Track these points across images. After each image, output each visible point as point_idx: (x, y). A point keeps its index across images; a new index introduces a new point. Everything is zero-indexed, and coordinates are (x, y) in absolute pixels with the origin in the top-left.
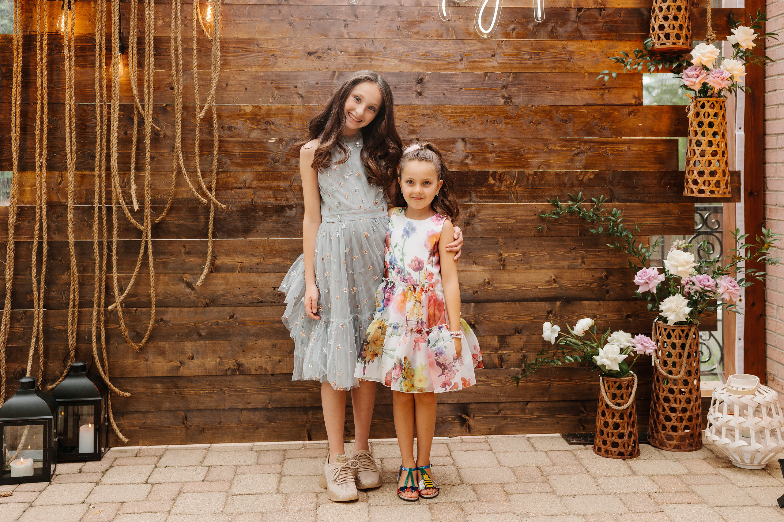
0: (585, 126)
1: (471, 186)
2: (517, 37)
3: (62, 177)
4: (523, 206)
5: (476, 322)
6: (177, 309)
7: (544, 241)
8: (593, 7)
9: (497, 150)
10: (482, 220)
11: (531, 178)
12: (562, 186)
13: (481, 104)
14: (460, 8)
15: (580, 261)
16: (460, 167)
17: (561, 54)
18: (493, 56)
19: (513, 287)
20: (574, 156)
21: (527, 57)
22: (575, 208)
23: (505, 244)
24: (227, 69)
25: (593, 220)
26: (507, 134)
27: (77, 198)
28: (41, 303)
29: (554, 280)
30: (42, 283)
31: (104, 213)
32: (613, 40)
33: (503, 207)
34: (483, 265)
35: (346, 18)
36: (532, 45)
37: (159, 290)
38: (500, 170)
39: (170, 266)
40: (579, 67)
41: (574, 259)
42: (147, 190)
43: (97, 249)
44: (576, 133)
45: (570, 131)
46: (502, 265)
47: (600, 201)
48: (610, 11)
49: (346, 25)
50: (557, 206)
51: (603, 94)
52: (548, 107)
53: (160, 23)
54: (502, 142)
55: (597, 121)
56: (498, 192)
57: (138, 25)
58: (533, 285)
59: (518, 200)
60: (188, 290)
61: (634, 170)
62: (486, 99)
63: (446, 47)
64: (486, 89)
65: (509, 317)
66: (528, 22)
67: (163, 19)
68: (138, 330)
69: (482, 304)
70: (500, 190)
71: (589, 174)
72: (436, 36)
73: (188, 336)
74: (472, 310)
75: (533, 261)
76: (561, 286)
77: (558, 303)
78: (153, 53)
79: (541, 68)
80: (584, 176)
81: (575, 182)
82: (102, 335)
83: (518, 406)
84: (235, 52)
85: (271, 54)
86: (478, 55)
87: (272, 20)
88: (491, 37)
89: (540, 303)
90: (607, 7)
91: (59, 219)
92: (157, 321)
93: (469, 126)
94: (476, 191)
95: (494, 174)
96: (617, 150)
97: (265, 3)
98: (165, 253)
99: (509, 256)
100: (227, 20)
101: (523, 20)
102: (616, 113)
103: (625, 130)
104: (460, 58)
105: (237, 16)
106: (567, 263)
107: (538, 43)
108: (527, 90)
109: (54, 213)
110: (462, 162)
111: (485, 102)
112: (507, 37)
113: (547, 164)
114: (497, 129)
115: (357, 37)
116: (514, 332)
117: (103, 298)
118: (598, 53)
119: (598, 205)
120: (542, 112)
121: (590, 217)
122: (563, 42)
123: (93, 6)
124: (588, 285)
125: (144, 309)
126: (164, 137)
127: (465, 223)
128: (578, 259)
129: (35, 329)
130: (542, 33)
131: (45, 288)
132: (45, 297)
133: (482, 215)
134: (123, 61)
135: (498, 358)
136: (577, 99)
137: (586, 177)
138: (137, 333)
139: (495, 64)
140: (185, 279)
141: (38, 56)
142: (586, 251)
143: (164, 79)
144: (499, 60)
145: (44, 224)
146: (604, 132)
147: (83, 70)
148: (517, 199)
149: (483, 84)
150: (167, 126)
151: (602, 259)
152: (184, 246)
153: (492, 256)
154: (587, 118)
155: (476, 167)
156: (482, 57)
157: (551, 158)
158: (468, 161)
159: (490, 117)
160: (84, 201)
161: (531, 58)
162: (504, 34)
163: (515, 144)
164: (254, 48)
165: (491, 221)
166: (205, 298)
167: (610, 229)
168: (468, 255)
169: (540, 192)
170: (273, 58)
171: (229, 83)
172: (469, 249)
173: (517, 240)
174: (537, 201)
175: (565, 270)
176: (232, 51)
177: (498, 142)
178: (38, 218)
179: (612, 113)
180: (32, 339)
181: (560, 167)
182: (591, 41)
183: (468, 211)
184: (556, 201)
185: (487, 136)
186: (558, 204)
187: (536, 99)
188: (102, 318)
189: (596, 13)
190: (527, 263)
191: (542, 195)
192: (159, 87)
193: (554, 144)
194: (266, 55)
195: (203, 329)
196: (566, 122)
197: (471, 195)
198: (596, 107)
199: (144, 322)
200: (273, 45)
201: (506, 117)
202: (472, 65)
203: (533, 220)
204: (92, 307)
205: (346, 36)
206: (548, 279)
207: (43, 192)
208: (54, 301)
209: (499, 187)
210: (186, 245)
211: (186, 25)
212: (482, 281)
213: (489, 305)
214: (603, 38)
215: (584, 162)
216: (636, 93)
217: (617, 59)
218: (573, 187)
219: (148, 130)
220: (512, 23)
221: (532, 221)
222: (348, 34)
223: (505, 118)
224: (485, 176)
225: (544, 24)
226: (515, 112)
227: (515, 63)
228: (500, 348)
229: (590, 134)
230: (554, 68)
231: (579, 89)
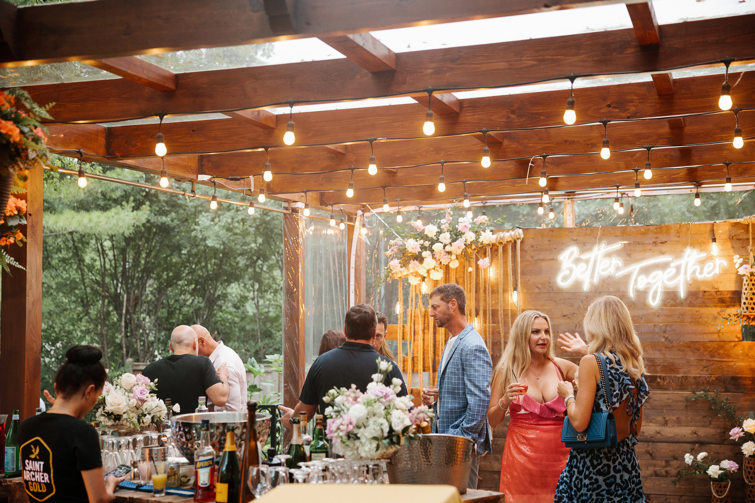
0: (709, 352)
2: (671, 306)
4: (676, 393)
7: (689, 412)
8: (712, 290)
9: (662, 364)
10: (655, 401)
11: (680, 379)
12: (697, 383)
13: (652, 341)
14: (640, 293)
17: (695, 315)
18: (659, 316)
19: (672, 435)
20: (704, 368)
23: (667, 412)
26: (667, 356)
29: (694, 432)
32: (723, 307)
33: (665, 394)
34: (656, 423)
36: (679, 311)
38: (663, 375)
40: (705, 321)
41: (705, 422)
44: (704, 356)
45: (701, 354)
46: (665, 423)
47: (719, 392)
48: (721, 293)
50: (695, 394)
51: (719, 336)
52: (688, 343)
54: (664, 360)
55: (716, 350)
56: (662, 386)
57: (484, 304)
58: (683, 435)
59: (673, 390)
62: (656, 338)
63: (635, 311)
64: (656, 333)
65: (670, 451)
66: (677, 299)
69: (655, 443)
70: (664, 385)
71: (712, 378)
74: (650, 446)
75: (683, 422)
76: (698, 436)
77: (697, 445)
78: (491, 317)
79: (684, 322)
80: (710, 379)
81: (705, 382)
83: (676, 497)
86: (651, 315)
87: (546, 300)
88: (657, 307)
89: (686, 444)
95: (660, 377)
96: (728, 365)
97: (543, 292)
99: (669, 419)
101: (673, 298)
103: (732, 355)
104: (641, 317)
105: (529, 298)
106: (702, 424)
107: (683, 309)
108: (676, 333)
111: (656, 340)
113: (689, 372)
114: (661, 354)
116: (672, 459)
118: (716, 314)
119: (717, 394)
120: (686, 345)
122: (696, 309)
124: (713, 436)
128: (707, 422)
133: (655, 398)
135: (665, 472)
136: (705, 338)
139: (659, 320)
142: (711, 418)
143: (495, 329)
149: (653, 331)
151: (721, 423)
153: (660, 419)
154: (710, 348)
156: (652, 317)
157: (691, 369)
159: (657, 348)
161: (679, 317)
162: (663, 305)
163: (671, 361)
165: (659, 401)
169: (685, 386)
173: (674, 411)
174: (684, 391)
175: (700, 428)
177: (662, 360)
179: (724, 346)
181: (696, 374)
182: (712, 308)
184: (695, 391)
185: (656, 357)
187: (682, 338)
189: (714, 294)
190: (679, 423)
191: (687, 388)
192: (494, 333)
193: (692, 362)
196: (698, 350)
198: (716, 342)
201: (666, 347)
202: (648, 321)
205: (582, 307)
206: (691, 432)
209: (663, 383)
211: (506, 304)
213: (659, 444)
214: (718, 306)
215: (709, 372)
216: (738, 335)
218: (704, 384)
220: (668, 299)
221: (681, 401)
224: (655, 378)
225: (686, 299)
226: (670, 345)
227: (670, 320)
228: (666, 467)
229: (712, 357)
230: (691, 322)
231: (705, 333)
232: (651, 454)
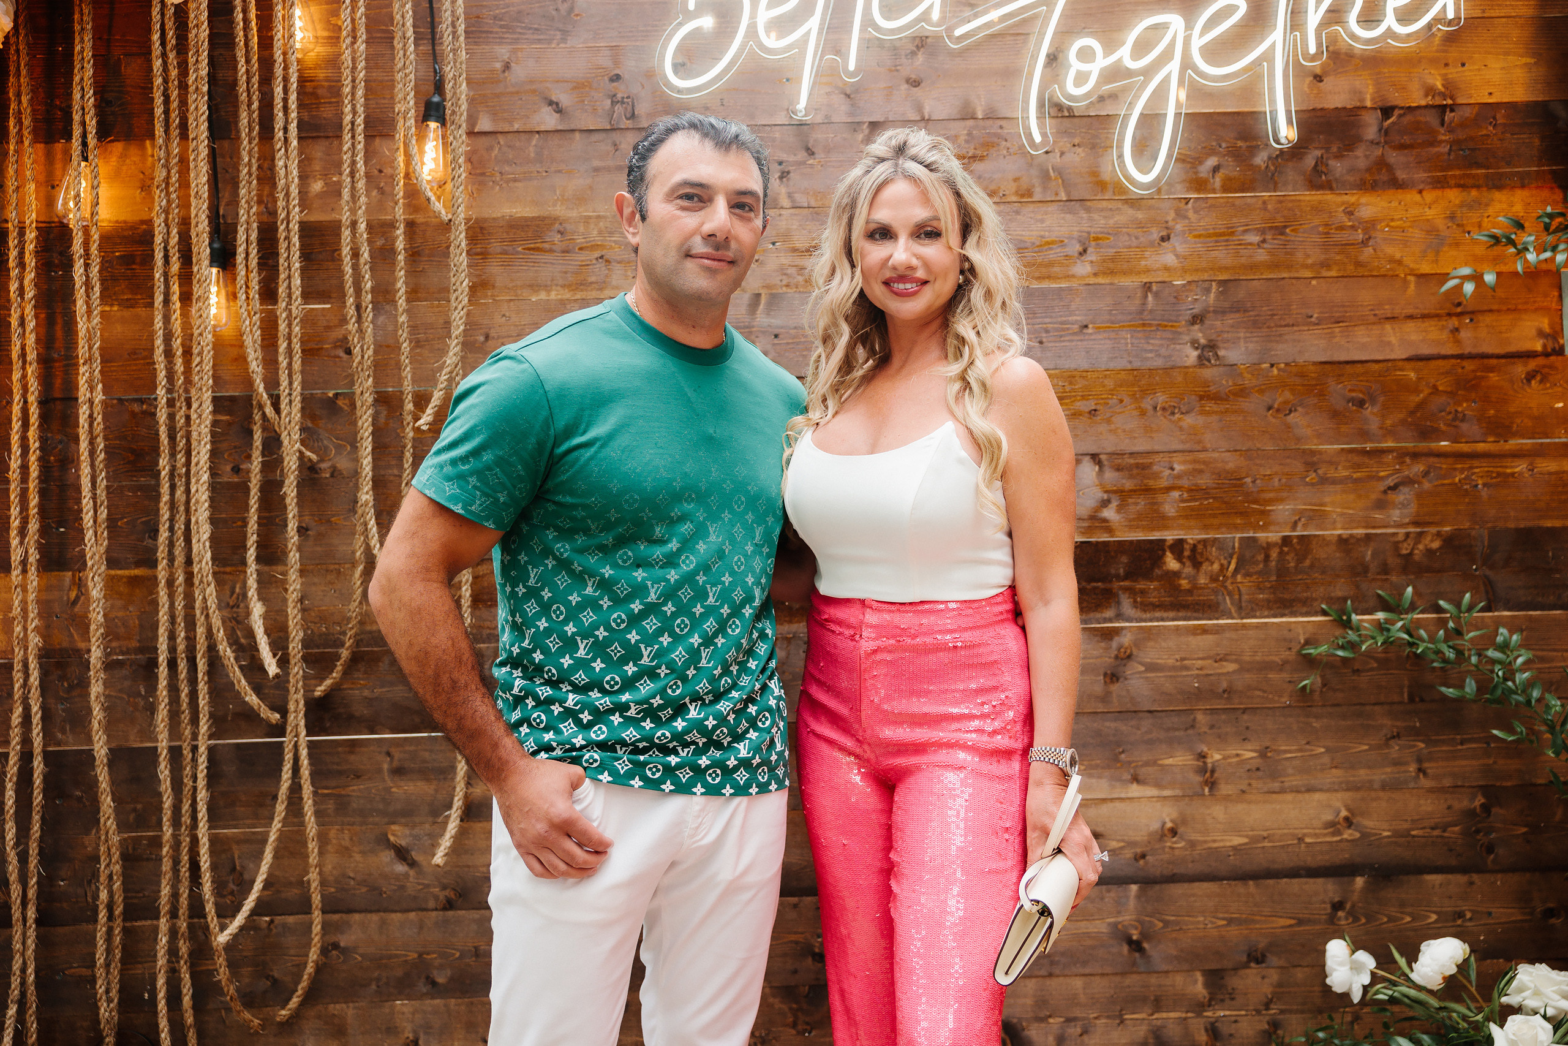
0: (1412, 413)
1: (1119, 578)
2: (1225, 189)
3: (79, 587)
4: (1257, 627)
5: (1146, 936)
6: (375, 917)
7: (1317, 717)
8: (1423, 103)
9: (1185, 482)
10: (1151, 668)
11: (1274, 554)
12: (1358, 571)
13: (1137, 364)
14: (1076, 120)
15: (1412, 768)
16: (1089, 530)
17: (1341, 228)
18: (1165, 239)
19: (1237, 841)
20: (1385, 492)
21: (1254, 238)
22: (1397, 630)
23: (1212, 727)
24: (486, 297)
25: (1445, 660)
26: (1209, 438)
27: (117, 637)
28: (31, 913)
29: (1346, 819)
30: (33, 862)
31: (183, 676)
32: (1478, 187)
33: (1204, 630)
34: (1158, 785)
35: (784, 156)
36: (1265, 209)
37: (328, 868)
38: (1192, 536)
39: (355, 805)
40: (1392, 260)
41: (1396, 763)
42: (293, 615)
43: (167, 772)
44: (1389, 433)
45: (1374, 425)
46: (1206, 783)
47: (1464, 607)
48: (1467, 113)
49: (784, 175)
50: (1347, 625)
51: (1457, 330)
52: (1312, 368)
53: (317, 186)
54: (1195, 461)
55: (1443, 399)
56: (1190, 592)
57: (259, 196)
58: (1293, 835)
59: (1243, 611)
60: (401, 868)
61: (1549, 524)
62: (1151, 351)
63: (1042, 221)
64: (1150, 325)
65: (1230, 921)
66: (1253, 150)
67: (325, 176)
68: (276, 975)
69: (1157, 887)
70: (1195, 587)
71: (1429, 538)
72: (1017, 193)
73: (404, 986)
74: (1132, 903)
75: (1290, 771)
76: (1364, 835)
77: (1360, 881)
78: (297, 265)
79: (1289, 267)
80: (1416, 544)
81: (1393, 561)
82: (185, 991)
84: (505, 253)
85: (597, 254)
86: (1126, 238)
87: (596, 170)
88: (1159, 191)
89: (1311, 880)
90: (1460, 101)
91: (75, 693)
92: (324, 951)
93: (1108, 421)
94: (1131, 591)
95: (1178, 547)
96: (1499, 474)
97: (579, 127)
98: (340, 773)
99: (1224, 758)
100: (483, 174)
101: (1240, 143)
102: (1494, 377)
103: (1518, 421)
104: (1078, 248)
105: (508, 162)
106: (1380, 775)
107: (1281, 202)
108: (1255, 324)
109: (62, 678)
110: (1093, 518)
111: (1147, 359)
112: (1198, 191)
113: (1317, 516)
114: (1181, 429)
115: (813, 204)
116: (1244, 958)
117: (185, 895)
118: (1441, 224)
119: (1457, 619)
120: (1298, 381)
121: (1438, 652)
122: (1346, 198)
123: (150, 152)
124: (1436, 833)
125: (291, 919)
126: (332, 476)
127: (1105, 675)
128: (1406, 764)
129: (15, 982)
130: (1291, 173)
131: (39, 873)
132: (39, 895)
133: (1151, 654)
134: (226, 286)
135: (1206, 1030)
136: (1389, 343)
137: (1421, 547)
138: (275, 981)
139: (1170, 259)
140: (392, 838)
141: (12, 283)
142: (1429, 742)
143: (328, 328)
144: (1180, 248)
145: (35, 708)
146: (1464, 426)
147: (127, 313)
148: (1240, 608)
149: (1141, 312)
150: (339, 448)
151: (1474, 762)
152: (388, 754)
153: (1180, 760)
154: (1417, 391)
155: (1131, 528)
156: (1135, 243)
157: (1327, 499)
158: (1109, 514)
159: (1161, 398)
160: (134, 644)
161: (1264, 241)
162: (1191, 181)
163: (1231, 466)
164: (552, 243)
165: (1173, 668)
166: (444, 888)
167: (1495, 687)
168: (1116, 759)
169: (1299, 589)
170: (601, 265)
171: (493, 333)
172: (1118, 744)
173: (1245, 717)
174: (1294, 614)
175: (1373, 794)
176: (499, 250)
177: (1184, 462)
178: (17, 694)
179: (1483, 377)
180: (7, 1007)
181: (1351, 522)
182: (1420, 192)
183: (1115, 644)
184: (1343, 611)
185: (1157, 448)
186: (1349, 620)
187: (1281, 346)
188: (184, 948)
189: (1432, 119)
190: (1274, 775)
191: (1307, 598)
192: (318, 349)
193: (1331, 463)
194: (584, 257)
195: (441, 967)
196: (1361, 404)
197: (1118, 603)
198: (1440, 363)
199: (292, 952)
200: (600, 232)
201: (1205, 397)
202: (1111, 265)
203: (1285, 662)
204: (158, 918)
205: (785, 202)
206: (1328, 817)
207: (31, 627)
208: (65, 905)
209: (1193, 579)
210: (393, 750)
211: (382, 191)
212: (1155, 826)
213: (1177, 890)
214: (1452, 182)
215: (1413, 509)
216: (1545, 324)
217: (1494, 237)
218: (1386, 573)
219: (291, 463)
220: (1212, 152)
221: (1282, 666)
222: (790, 196)
223: (1201, 398)
224: (1153, 551)
225: (1296, 151)
226: (1226, 384)
227: (1222, 255)
228: (1209, 1004)
229: (1427, 433)
230: (1326, 265)
231: (1392, 319)
232: (1136, 946)
